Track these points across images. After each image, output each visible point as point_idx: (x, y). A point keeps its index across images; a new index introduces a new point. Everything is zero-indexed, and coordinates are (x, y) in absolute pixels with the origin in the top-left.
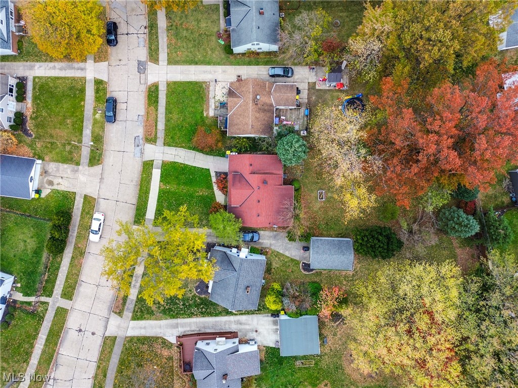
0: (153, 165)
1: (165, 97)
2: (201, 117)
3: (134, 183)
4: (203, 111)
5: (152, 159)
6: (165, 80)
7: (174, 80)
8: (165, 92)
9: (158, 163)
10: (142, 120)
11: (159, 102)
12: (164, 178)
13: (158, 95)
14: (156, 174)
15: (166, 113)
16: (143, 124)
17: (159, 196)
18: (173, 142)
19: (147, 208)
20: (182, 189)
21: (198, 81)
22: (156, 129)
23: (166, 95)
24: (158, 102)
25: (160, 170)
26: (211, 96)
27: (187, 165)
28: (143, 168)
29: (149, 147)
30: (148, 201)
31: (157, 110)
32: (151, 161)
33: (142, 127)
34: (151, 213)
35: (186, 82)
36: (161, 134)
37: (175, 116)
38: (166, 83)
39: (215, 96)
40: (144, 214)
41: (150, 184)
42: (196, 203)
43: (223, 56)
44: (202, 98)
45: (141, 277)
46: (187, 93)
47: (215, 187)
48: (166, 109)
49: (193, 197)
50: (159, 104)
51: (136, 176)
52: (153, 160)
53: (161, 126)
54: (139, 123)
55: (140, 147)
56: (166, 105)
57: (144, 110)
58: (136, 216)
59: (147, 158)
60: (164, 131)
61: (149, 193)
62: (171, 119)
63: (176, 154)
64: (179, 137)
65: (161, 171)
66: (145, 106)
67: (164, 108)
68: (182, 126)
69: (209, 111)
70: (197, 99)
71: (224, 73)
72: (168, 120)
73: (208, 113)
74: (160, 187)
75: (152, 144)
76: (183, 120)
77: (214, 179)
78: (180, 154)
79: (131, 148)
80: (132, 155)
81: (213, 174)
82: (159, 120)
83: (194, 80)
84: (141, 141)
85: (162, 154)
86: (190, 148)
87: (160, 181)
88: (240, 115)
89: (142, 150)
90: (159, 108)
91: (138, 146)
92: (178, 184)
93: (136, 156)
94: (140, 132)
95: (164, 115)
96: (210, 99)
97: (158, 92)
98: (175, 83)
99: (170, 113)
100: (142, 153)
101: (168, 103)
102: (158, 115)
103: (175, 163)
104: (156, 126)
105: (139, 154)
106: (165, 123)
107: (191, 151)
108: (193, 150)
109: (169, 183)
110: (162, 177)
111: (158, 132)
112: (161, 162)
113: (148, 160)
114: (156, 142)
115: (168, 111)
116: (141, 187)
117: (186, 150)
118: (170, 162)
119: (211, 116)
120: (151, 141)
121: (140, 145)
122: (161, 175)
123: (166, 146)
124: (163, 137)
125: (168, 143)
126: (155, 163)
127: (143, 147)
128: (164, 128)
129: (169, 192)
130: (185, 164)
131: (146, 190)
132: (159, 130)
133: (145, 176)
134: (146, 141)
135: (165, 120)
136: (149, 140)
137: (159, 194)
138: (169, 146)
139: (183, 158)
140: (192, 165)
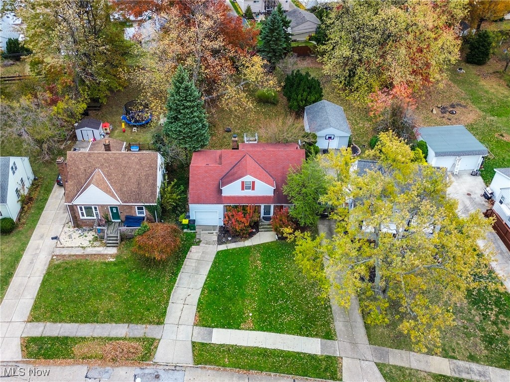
0: (203, 344)
1: (59, 325)
2: (115, 264)
4: (105, 263)
5: (190, 346)
6: (24, 325)
7: (30, 309)
8: (48, 324)
9: (200, 335)
10: (99, 369)
11: (66, 335)
12: (231, 322)
13: (50, 338)
14: (221, 336)
15: (94, 322)
16: (108, 368)
17: (270, 330)
18: (157, 308)
19: (298, 353)
20: (252, 290)
21: (45, 272)
22: (125, 339)
23: (55, 321)
24: (67, 338)
25: (215, 330)
26: (80, 252)
27: (205, 284)
28: (210, 363)
29: (162, 354)
30: (282, 351)
31: (84, 339)
32: (193, 346)
33: (116, 369)
34: (312, 346)
35: (40, 289)
36: (139, 330)
37: (104, 305)
38: (29, 324)
39: (82, 247)
40: (313, 357)
41: (246, 347)
42: (277, 269)
43: (14, 238)
44: (79, 265)
45: (455, 361)
46: (63, 285)
47: (248, 243)
48: (86, 322)
49: (267, 274)
50: (72, 335)
52: (193, 343)
53: (120, 330)
54: (105, 375)
55: (161, 373)
56: (76, 322)
57: (76, 368)
58: (319, 376)
59: (186, 356)
60: (131, 325)
61: (265, 350)
62: (109, 312)
63: (182, 302)
64: (147, 297)
65: (216, 327)
66: (69, 364)
67: (82, 326)
68: (127, 292)
69: (107, 255)
70: (79, 272)
71: (45, 237)
72: (111, 318)
73: (111, 256)
74: (249, 329)
75: (156, 348)
76: (116, 292)
77: (232, 246)
78: (183, 296)
81: (223, 247)
82: (105, 335)
83: (42, 278)
84: (147, 371)
85: (181, 327)
86: (173, 281)
87: (239, 329)
89: (167, 368)
90: (79, 334)
91: (158, 377)
92: (243, 296)
93: (181, 381)
94: (125, 374)
95: (98, 326)
96: (86, 253)
97: (44, 337)
98: (35, 307)
99: (96, 313)
100: (176, 368)
101: (74, 319)
102: (95, 335)
103: (200, 303)
104: (117, 339)
105: (178, 375)
106: (116, 323)
107: (178, 279)
108: (176, 275)
109: (241, 313)
110: (229, 326)
111: (131, 335)
112: (197, 329)
113: (191, 354)
114: (154, 339)
115: (91, 317)
116: (252, 368)
117: (176, 285)
118: (199, 311)
119: (116, 252)
120: (150, 349)
121: (156, 374)
122: (224, 328)
123: (164, 320)
124: (144, 326)
125: (157, 316)
126: (199, 340)
127: (161, 367)
128: (125, 324)
129: (261, 311)
130: (203, 287)
131: (259, 355)
132: (128, 333)
133: (226, 360)
134: (149, 359)
135: (108, 324)
136: (146, 353)
137: (264, 331)
138: (164, 314)
139: (190, 290)
140: (206, 277)
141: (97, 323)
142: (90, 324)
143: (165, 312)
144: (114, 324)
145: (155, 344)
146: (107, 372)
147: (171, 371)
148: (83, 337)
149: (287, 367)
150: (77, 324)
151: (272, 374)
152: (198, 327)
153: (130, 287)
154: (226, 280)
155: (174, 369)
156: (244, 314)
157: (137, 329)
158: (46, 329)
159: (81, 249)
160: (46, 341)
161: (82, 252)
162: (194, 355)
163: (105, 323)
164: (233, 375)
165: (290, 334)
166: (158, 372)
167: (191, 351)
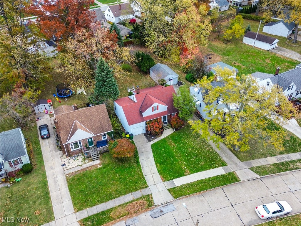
0: (173, 188)
1: (95, 207)
2: (104, 168)
3: (202, 198)
4: (98, 169)
5: (168, 192)
6: (74, 214)
7: (72, 205)
8: (88, 209)
9: (168, 185)
10: (131, 220)
11: (102, 210)
12: (179, 174)
13: (94, 215)
14: (179, 182)
15: (112, 199)
16: (135, 217)
17: (198, 171)
18: (140, 180)
19: (216, 176)
20: (179, 157)
21: (67, 185)
22: (134, 200)
23: (91, 206)
24: (103, 212)
25: (173, 180)
26: (80, 168)
27: (155, 162)
28: (182, 195)
29: (157, 200)
30: (209, 178)
31: (113, 209)
32: (169, 191)
33: (139, 216)
34: (219, 171)
35: (71, 194)
36: (138, 194)
37: (112, 189)
38: (77, 213)
39: (80, 165)
40: (223, 176)
41: (193, 182)
42: (183, 144)
43: (35, 174)
44: (84, 175)
45: (276, 156)
46: (83, 187)
47: (162, 137)
48: (108, 200)
49: (180, 148)
50: (105, 209)
51: (194, 200)
52: (168, 190)
53: (129, 197)
54: (135, 221)
55: (162, 209)
56: (103, 202)
57: (118, 224)
58: (231, 182)
59: (169, 197)
60: (132, 193)
61: (202, 180)
62: (117, 191)
63: (150, 173)
64: (132, 177)
65: (174, 178)
66: (113, 224)
67: (107, 203)
68: (120, 178)
69: (96, 165)
70: (87, 178)
71: (53, 167)
72: (119, 194)
73: (99, 164)
74: (189, 174)
75: (152, 198)
76: (114, 181)
77: (156, 140)
78: (148, 171)
79: (168, 217)
80: (175, 213)
81: (152, 143)
82: (123, 202)
83: (68, 188)
84: (155, 211)
85: (158, 185)
86: (139, 165)
87: (184, 176)
88: (91, 120)
89: (163, 205)
90: (109, 207)
91: (162, 211)
92: (177, 161)
93: (174, 209)
94: (145, 216)
95: (116, 200)
96: (84, 168)
97: (91, 216)
98: (75, 204)
99: (111, 194)
100: (167, 204)
101: (101, 201)
102: (118, 205)
103: (159, 171)
104: (130, 202)
105: (170, 207)
107: (140, 163)
108: (139, 162)
110: (179, 176)
111: (136, 198)
112: (166, 183)
113: (170, 195)
114: (149, 195)
115: (109, 197)
116: (201, 190)
117: (141, 167)
118: (161, 175)
119: (100, 162)
120: (150, 200)
121: (160, 210)
122: (178, 178)
123: (147, 185)
124: (139, 191)
125: (143, 184)
126: (170, 187)
127: (160, 206)
128: (129, 194)
129: (189, 164)
130: (156, 164)
131: (201, 183)
132: (134, 197)
133: (188, 191)
134: (152, 205)
135: (121, 197)
136: (149, 203)
137: (196, 172)
138: (145, 182)
139: (150, 167)
140: (153, 158)
141: (114, 198)
142: (111, 201)
143: (145, 181)
144: (124, 196)
145: (151, 197)
146: (136, 219)
147: (166, 206)
148: (112, 208)
149: (216, 184)
150: (104, 203)
151: (211, 189)
152: (165, 182)
153: (120, 176)
154: (164, 157)
155: (167, 205)
156: (182, 168)
157: (137, 194)
158: (88, 212)
159: (79, 166)
160: (93, 218)
161: (81, 168)
162: (172, 195)
163: (118, 197)
164: (195, 197)
165: (208, 170)
166: (160, 209)
167: (169, 193)
